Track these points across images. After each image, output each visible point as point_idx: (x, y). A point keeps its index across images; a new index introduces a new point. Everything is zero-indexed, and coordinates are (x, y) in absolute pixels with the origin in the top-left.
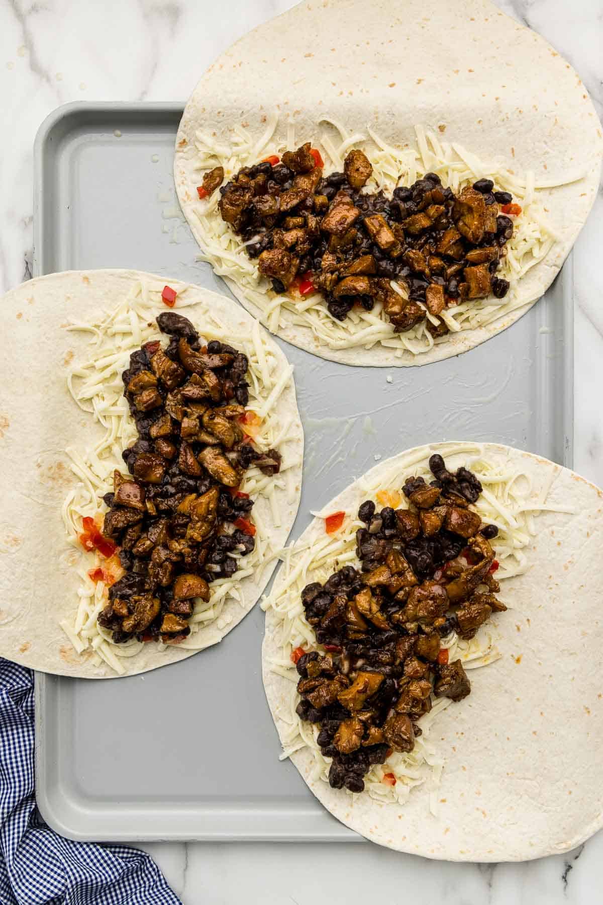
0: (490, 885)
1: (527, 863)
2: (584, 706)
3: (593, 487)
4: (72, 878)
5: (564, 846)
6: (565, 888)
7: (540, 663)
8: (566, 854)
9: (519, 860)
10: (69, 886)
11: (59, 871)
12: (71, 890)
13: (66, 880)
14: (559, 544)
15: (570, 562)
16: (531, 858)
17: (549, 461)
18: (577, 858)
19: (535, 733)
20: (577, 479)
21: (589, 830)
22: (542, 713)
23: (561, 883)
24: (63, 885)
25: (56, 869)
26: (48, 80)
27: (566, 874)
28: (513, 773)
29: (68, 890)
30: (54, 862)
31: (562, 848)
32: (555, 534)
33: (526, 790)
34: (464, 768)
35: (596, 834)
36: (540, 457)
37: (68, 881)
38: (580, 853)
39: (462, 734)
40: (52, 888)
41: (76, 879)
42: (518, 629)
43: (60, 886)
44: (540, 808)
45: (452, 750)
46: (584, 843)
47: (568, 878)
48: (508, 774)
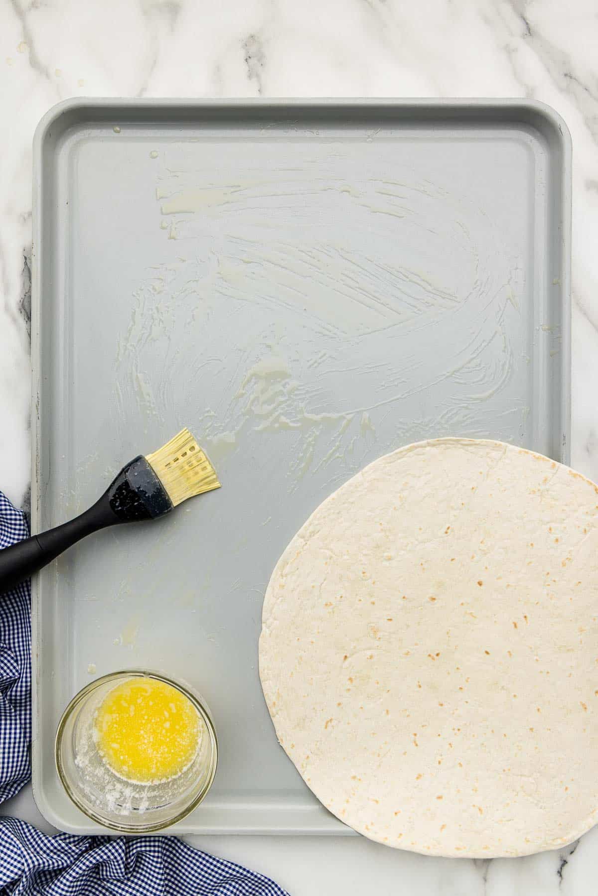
0: (485, 880)
1: (522, 858)
2: (581, 703)
3: (591, 484)
4: (30, 861)
5: (559, 841)
6: (560, 882)
7: (537, 660)
8: (560, 850)
9: (514, 855)
10: (27, 869)
11: (16, 857)
12: (28, 873)
13: (23, 864)
14: (557, 540)
15: (567, 559)
16: (528, 853)
17: (548, 459)
18: (572, 853)
19: (531, 729)
20: (575, 475)
21: (584, 826)
22: (538, 710)
23: (556, 878)
24: (19, 869)
25: (12, 855)
26: (48, 76)
27: (561, 868)
28: (509, 770)
29: (25, 873)
30: (11, 847)
31: (558, 844)
32: (553, 531)
33: (522, 787)
34: (461, 765)
35: (591, 831)
36: (538, 455)
37: (25, 864)
38: (575, 849)
39: (459, 730)
40: (8, 873)
41: (33, 862)
42: (515, 626)
43: (16, 870)
44: (537, 805)
45: (448, 746)
46: (579, 839)
47: (563, 873)
48: (504, 771)
